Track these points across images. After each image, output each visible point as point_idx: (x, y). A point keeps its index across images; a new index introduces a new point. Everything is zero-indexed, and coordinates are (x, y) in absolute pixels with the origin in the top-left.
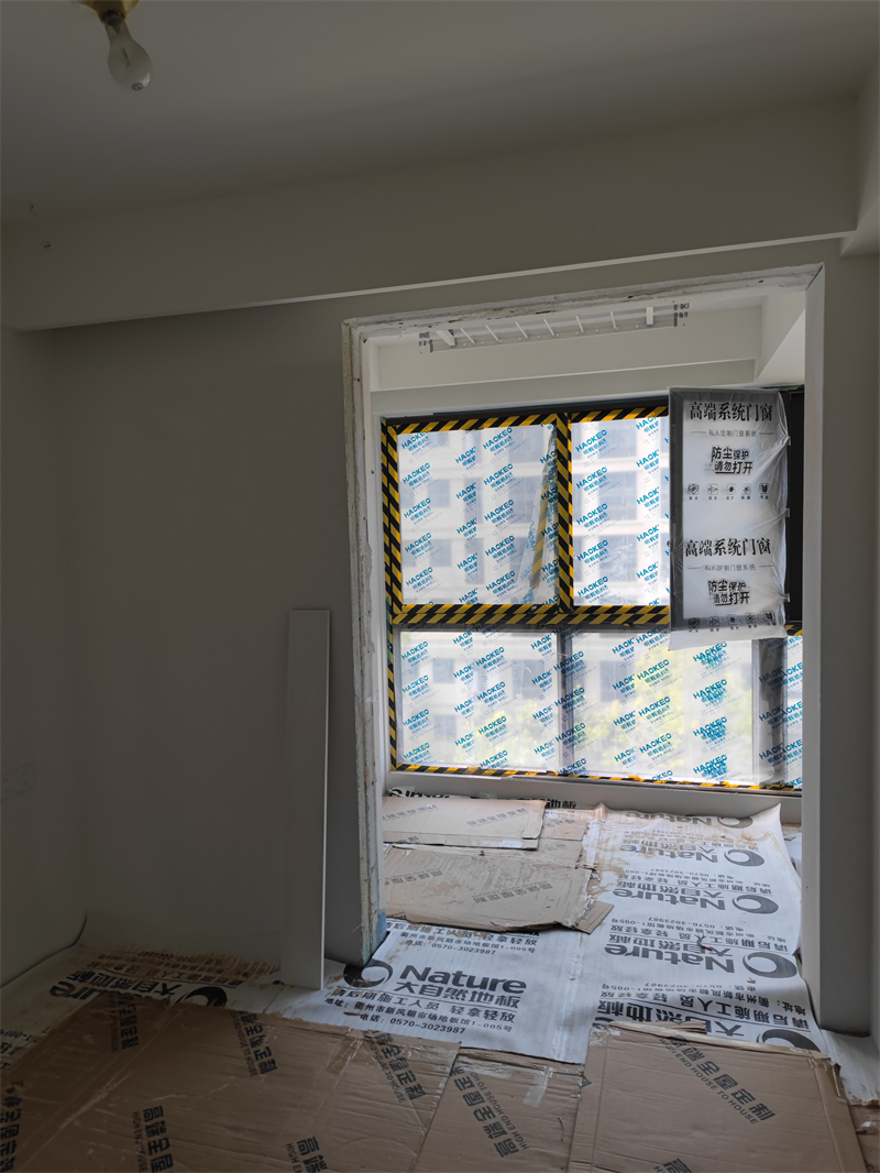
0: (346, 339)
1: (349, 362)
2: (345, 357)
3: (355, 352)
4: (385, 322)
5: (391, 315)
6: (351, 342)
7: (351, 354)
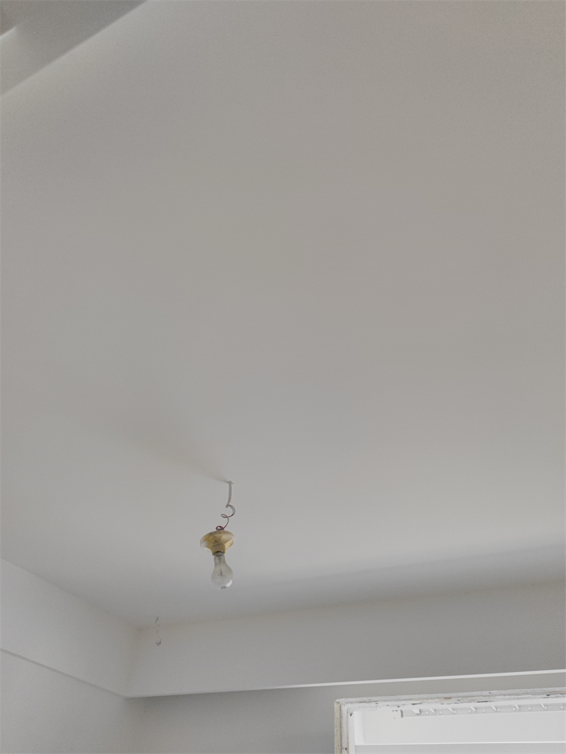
0: (337, 715)
1: (339, 734)
2: (336, 730)
3: (344, 725)
4: (365, 702)
5: (370, 698)
6: (341, 717)
7: (341, 727)
